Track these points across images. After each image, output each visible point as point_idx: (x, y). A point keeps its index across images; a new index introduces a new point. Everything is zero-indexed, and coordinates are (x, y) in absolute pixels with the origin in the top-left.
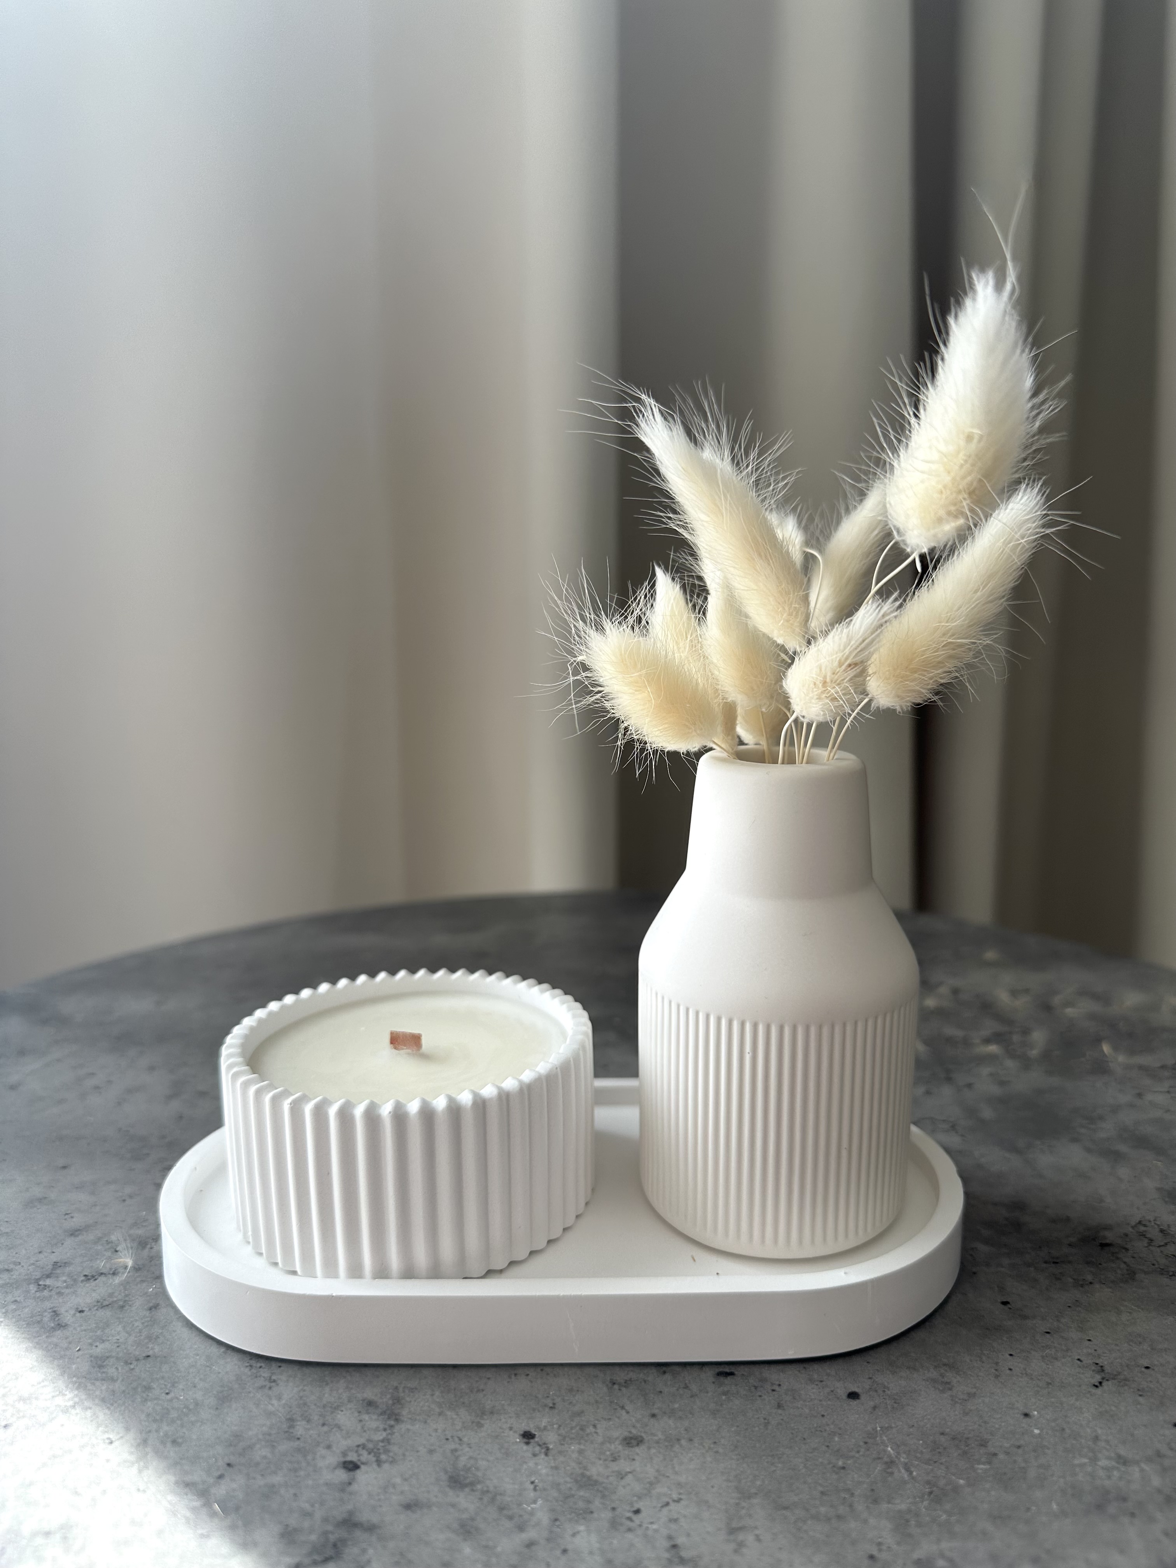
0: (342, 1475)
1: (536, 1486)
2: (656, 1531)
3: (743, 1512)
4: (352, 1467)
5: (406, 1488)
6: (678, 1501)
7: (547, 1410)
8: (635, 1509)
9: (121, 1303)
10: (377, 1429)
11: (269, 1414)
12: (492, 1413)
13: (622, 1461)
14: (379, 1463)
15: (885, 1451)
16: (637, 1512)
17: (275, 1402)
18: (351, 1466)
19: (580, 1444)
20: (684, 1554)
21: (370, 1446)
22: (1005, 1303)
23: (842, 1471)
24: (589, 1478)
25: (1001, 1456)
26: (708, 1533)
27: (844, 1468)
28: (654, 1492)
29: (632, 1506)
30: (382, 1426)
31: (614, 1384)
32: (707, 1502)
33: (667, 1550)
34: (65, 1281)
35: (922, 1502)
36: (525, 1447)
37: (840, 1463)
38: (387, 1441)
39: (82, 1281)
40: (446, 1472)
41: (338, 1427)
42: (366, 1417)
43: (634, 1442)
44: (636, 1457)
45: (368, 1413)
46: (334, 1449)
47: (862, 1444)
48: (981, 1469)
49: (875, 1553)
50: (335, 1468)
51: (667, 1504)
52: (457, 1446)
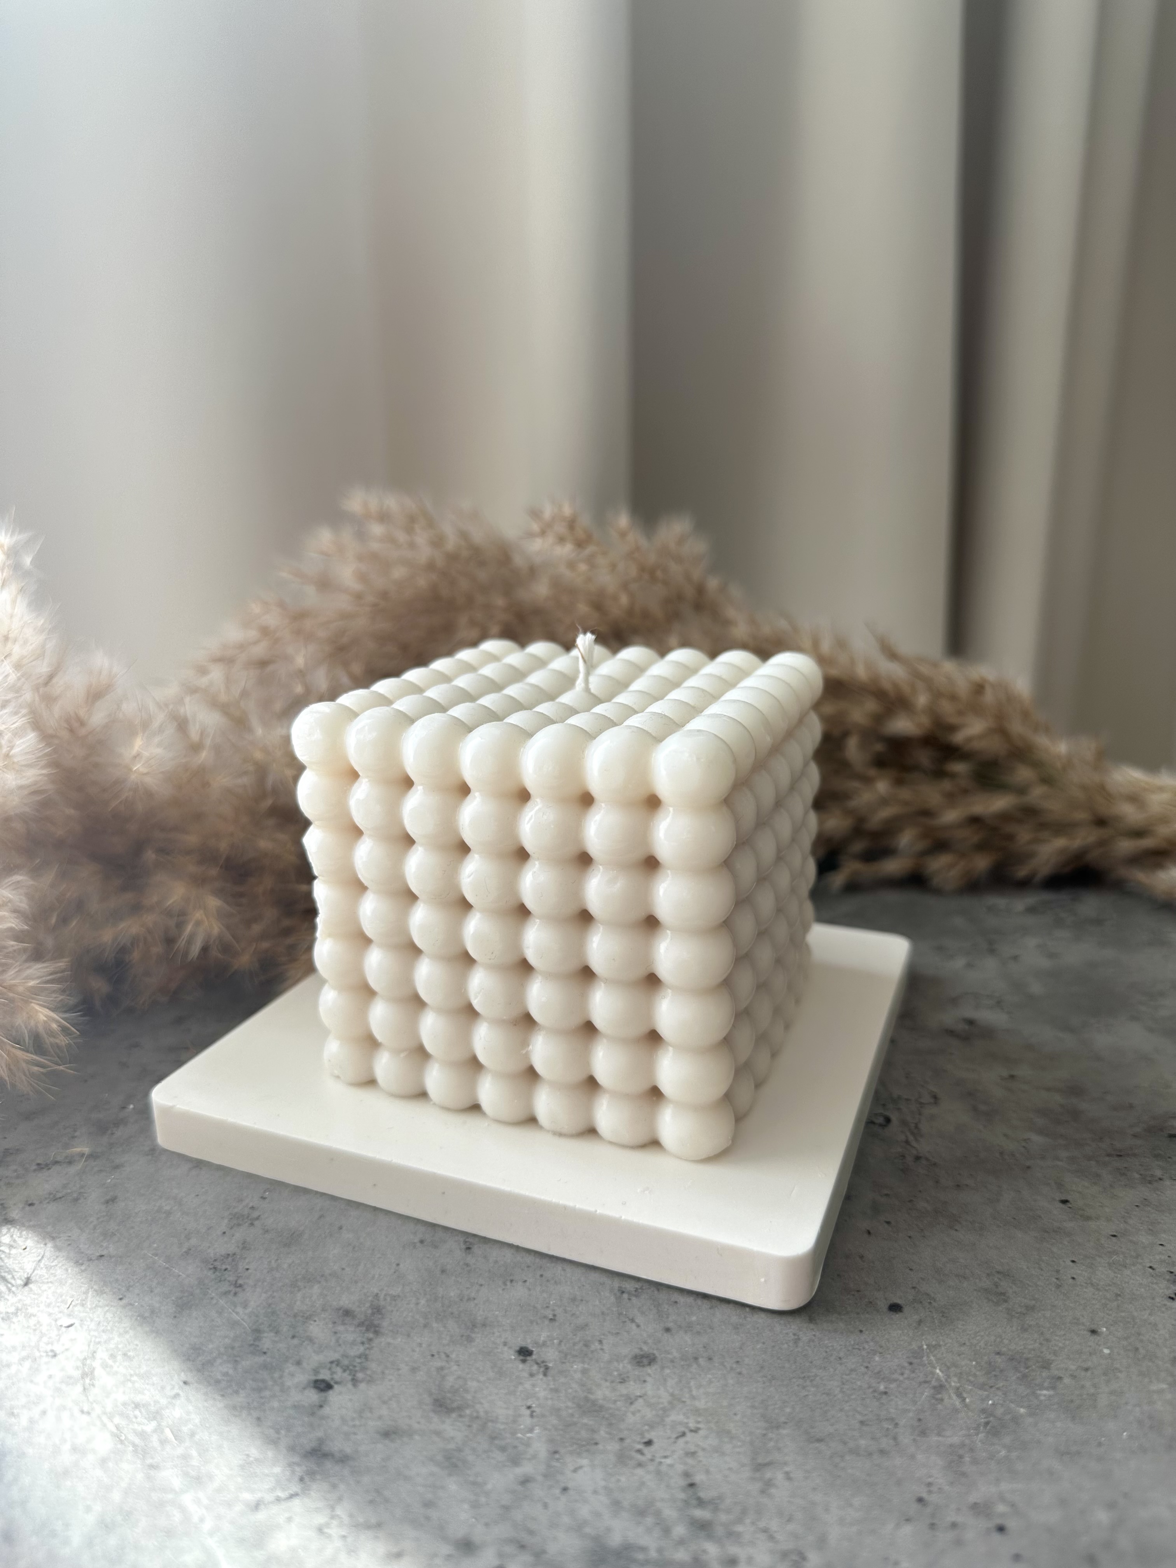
0: (313, 1396)
1: (533, 1412)
2: (671, 1466)
3: (772, 1444)
4: (324, 1386)
5: (384, 1411)
6: (695, 1431)
7: (547, 1322)
8: (646, 1440)
9: (75, 1195)
10: (353, 1343)
11: (234, 1324)
12: (484, 1325)
13: (632, 1383)
14: (355, 1382)
15: (933, 1373)
16: (649, 1443)
17: (239, 1309)
18: (322, 1386)
19: (583, 1362)
20: (702, 1494)
21: (346, 1362)
22: (1065, 1202)
23: (884, 1396)
24: (594, 1403)
25: (1067, 1380)
26: (730, 1469)
27: (886, 1393)
28: (668, 1420)
29: (643, 1437)
30: (359, 1340)
31: (623, 1292)
32: (729, 1432)
33: (684, 1490)
34: (16, 1171)
35: (977, 1434)
36: (521, 1366)
37: (882, 1387)
38: (364, 1356)
39: (35, 1170)
40: (430, 1394)
41: (311, 1340)
42: (341, 1328)
43: (645, 1361)
44: (648, 1379)
45: (344, 1324)
46: (305, 1364)
47: (906, 1365)
48: (1045, 1395)
49: (924, 1495)
50: (304, 1388)
51: (683, 1434)
52: (444, 1364)
